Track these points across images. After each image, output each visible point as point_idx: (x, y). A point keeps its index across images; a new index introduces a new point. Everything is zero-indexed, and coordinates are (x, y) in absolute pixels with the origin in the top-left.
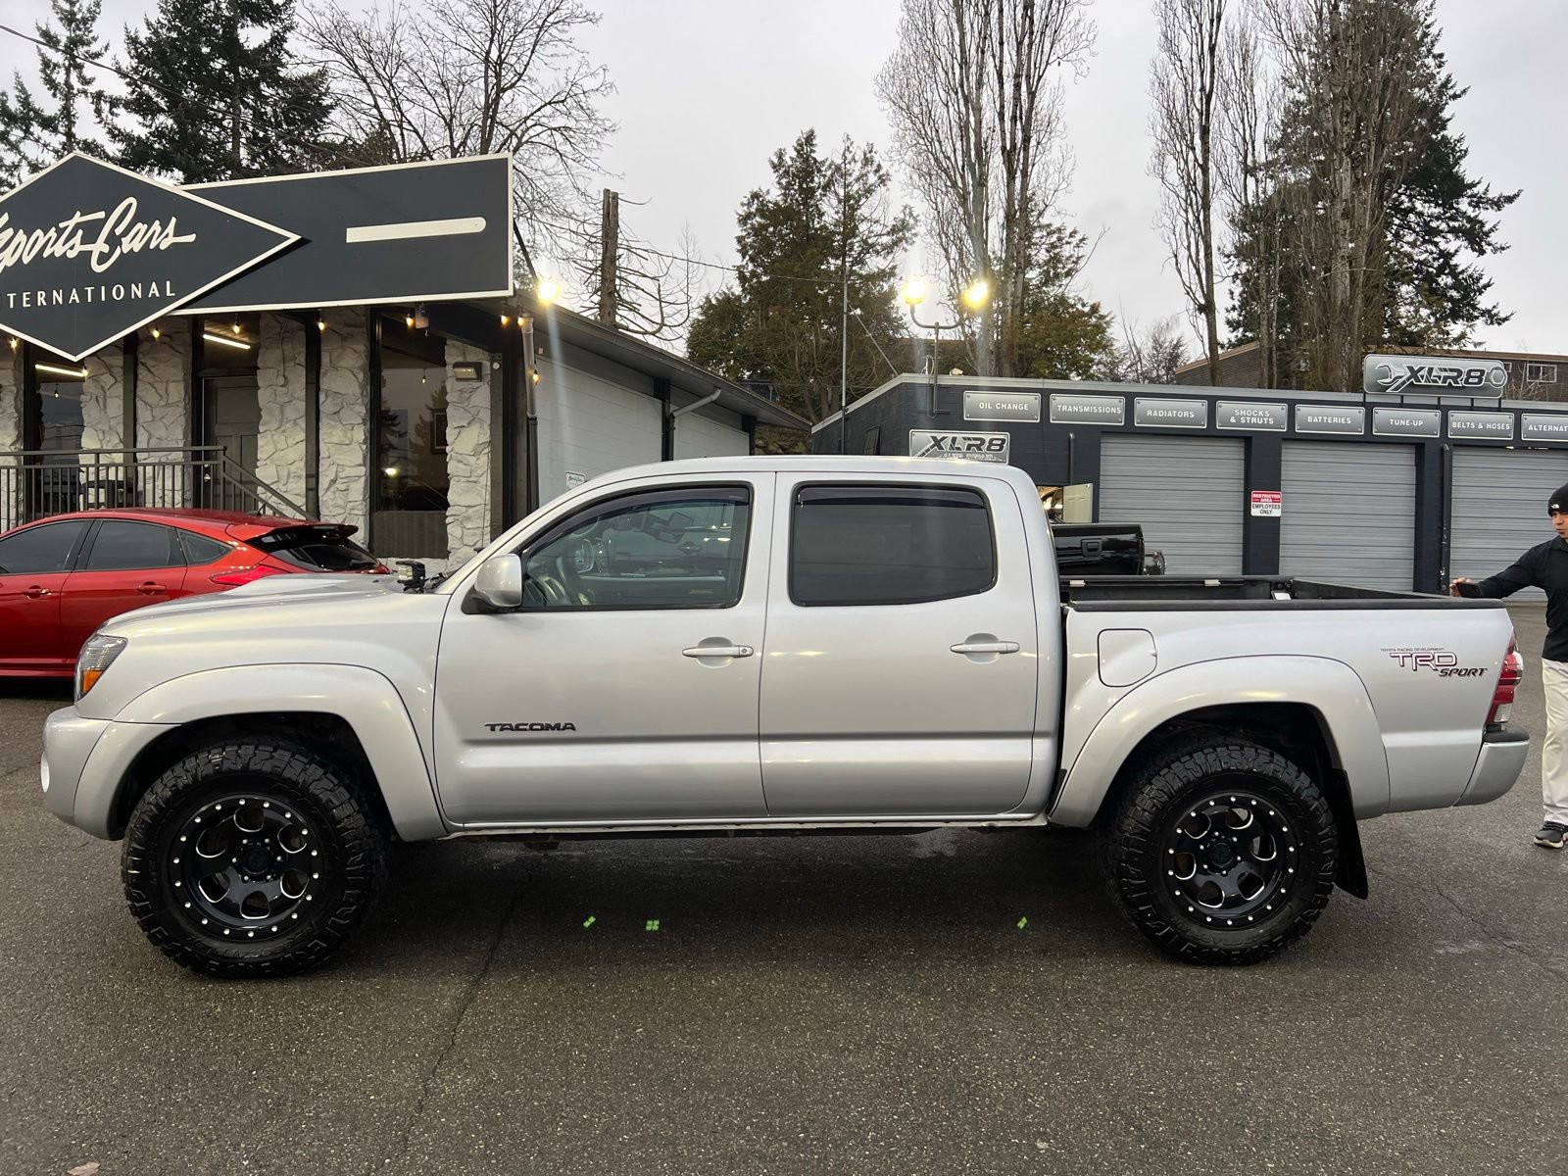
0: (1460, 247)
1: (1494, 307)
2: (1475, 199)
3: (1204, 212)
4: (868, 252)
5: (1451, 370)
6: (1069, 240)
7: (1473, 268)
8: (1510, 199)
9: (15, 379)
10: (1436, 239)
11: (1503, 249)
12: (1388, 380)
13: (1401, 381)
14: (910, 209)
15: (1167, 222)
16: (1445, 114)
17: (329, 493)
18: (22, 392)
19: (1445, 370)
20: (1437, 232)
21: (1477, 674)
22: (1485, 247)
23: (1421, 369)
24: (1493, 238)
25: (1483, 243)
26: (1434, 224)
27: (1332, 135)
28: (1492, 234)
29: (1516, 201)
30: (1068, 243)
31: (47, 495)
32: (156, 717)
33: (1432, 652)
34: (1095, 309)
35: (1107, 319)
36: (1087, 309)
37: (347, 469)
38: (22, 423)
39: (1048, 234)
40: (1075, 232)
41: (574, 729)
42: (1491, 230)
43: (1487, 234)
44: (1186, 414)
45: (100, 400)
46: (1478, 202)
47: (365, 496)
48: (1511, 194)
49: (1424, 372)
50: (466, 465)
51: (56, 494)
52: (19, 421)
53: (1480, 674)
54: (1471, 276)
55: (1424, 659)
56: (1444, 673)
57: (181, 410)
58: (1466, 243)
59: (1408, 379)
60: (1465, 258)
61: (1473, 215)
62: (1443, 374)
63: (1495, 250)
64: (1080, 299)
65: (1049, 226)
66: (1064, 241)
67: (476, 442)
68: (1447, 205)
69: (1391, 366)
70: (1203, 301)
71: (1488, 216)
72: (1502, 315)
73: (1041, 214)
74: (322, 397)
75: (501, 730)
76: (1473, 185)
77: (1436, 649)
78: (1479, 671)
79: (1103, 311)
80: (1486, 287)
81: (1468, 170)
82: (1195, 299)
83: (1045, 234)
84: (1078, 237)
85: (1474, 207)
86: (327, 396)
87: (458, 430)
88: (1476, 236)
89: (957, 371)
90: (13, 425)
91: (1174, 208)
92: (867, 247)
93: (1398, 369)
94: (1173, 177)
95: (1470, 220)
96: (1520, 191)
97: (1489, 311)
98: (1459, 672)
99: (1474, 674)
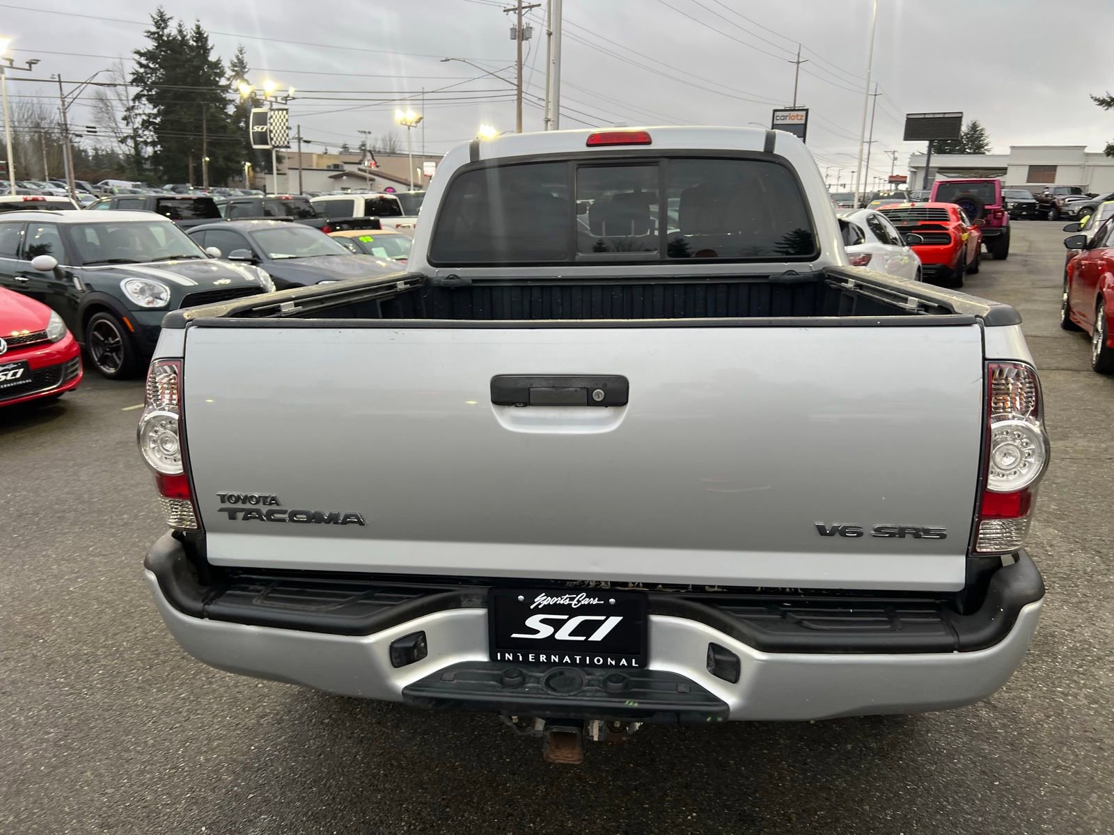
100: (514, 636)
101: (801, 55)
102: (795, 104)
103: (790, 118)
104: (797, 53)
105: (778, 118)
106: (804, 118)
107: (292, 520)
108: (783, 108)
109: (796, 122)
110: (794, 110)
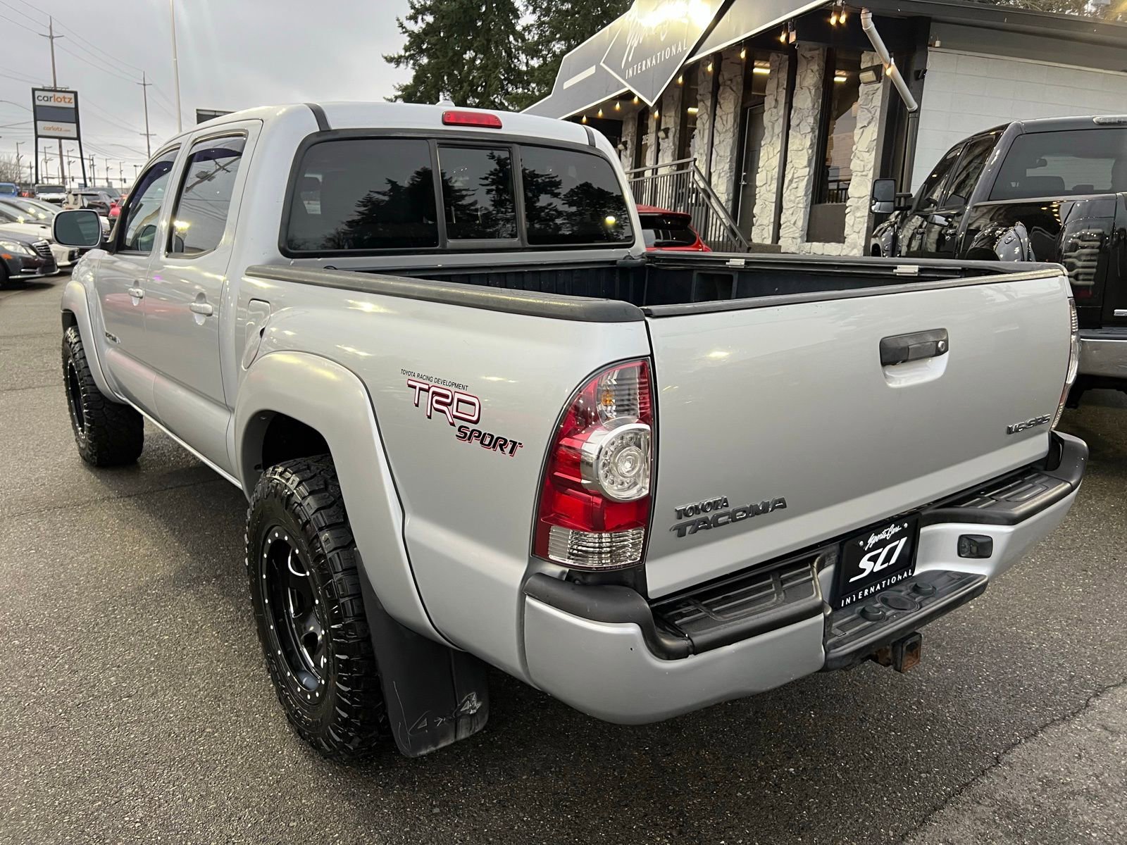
9: (675, 123)
17: (788, 190)
18: (678, 131)
21: (507, 450)
31: (679, 194)
33: (453, 389)
37: (800, 171)
38: (677, 152)
45: (701, 132)
47: (806, 192)
50: (862, 161)
51: (683, 193)
52: (675, 151)
53: (511, 452)
55: (442, 400)
56: (464, 435)
57: (731, 134)
67: (870, 140)
74: (793, 112)
77: (458, 386)
78: (510, 446)
86: (795, 112)
87: (862, 130)
90: (670, 154)
98: (481, 436)
99: (501, 446)
100: (852, 580)
101: (53, 29)
102: (55, 85)
103: (56, 100)
104: (49, 26)
105: (40, 98)
106: (73, 101)
107: (734, 520)
108: (41, 87)
109: (62, 104)
110: (55, 91)
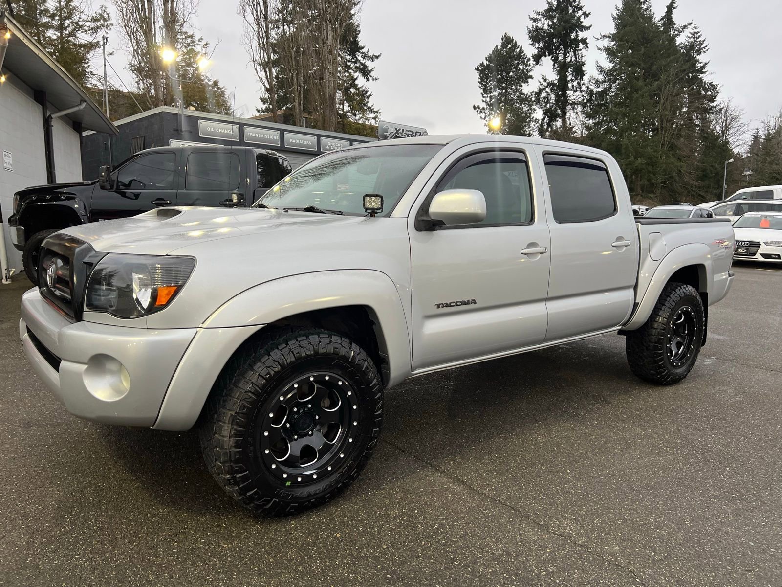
0: (358, 76)
1: (372, 106)
2: (364, 55)
3: (267, 39)
4: (79, 30)
5: (410, 131)
6: (199, 43)
7: (365, 86)
8: (377, 57)
10: (350, 71)
11: (376, 79)
12: (388, 133)
13: (393, 134)
14: (105, 8)
15: (248, 42)
16: (352, 12)
19: (408, 131)
20: (349, 67)
22: (370, 78)
23: (400, 129)
24: (372, 74)
25: (369, 76)
26: (349, 64)
27: (322, 12)
28: (372, 72)
29: (380, 58)
30: (198, 44)
32: (250, 321)
34: (216, 83)
35: (223, 90)
36: (210, 83)
39: (186, 37)
40: (202, 39)
41: (475, 303)
42: (372, 70)
43: (370, 72)
44: (308, 143)
46: (365, 56)
48: (377, 55)
49: (401, 131)
54: (364, 90)
58: (361, 75)
59: (395, 134)
60: (361, 81)
61: (363, 62)
62: (407, 133)
63: (373, 80)
64: (207, 77)
65: (186, 33)
66: (196, 43)
68: (354, 56)
69: (389, 127)
70: (268, 86)
71: (369, 64)
72: (375, 110)
73: (182, 25)
75: (443, 307)
76: (363, 48)
79: (220, 85)
80: (370, 95)
81: (362, 40)
82: (265, 86)
83: (184, 37)
84: (203, 42)
85: (363, 58)
88: (365, 71)
89: (192, 108)
91: (251, 35)
92: (79, 27)
93: (391, 129)
94: (251, 18)
95: (362, 64)
96: (381, 54)
97: (370, 108)
